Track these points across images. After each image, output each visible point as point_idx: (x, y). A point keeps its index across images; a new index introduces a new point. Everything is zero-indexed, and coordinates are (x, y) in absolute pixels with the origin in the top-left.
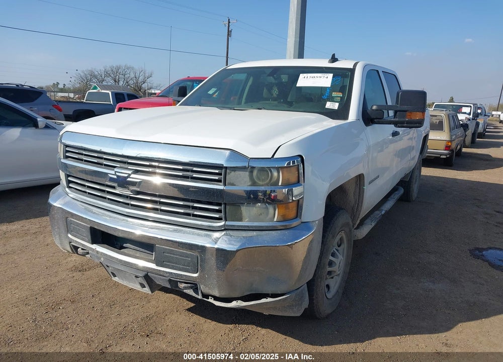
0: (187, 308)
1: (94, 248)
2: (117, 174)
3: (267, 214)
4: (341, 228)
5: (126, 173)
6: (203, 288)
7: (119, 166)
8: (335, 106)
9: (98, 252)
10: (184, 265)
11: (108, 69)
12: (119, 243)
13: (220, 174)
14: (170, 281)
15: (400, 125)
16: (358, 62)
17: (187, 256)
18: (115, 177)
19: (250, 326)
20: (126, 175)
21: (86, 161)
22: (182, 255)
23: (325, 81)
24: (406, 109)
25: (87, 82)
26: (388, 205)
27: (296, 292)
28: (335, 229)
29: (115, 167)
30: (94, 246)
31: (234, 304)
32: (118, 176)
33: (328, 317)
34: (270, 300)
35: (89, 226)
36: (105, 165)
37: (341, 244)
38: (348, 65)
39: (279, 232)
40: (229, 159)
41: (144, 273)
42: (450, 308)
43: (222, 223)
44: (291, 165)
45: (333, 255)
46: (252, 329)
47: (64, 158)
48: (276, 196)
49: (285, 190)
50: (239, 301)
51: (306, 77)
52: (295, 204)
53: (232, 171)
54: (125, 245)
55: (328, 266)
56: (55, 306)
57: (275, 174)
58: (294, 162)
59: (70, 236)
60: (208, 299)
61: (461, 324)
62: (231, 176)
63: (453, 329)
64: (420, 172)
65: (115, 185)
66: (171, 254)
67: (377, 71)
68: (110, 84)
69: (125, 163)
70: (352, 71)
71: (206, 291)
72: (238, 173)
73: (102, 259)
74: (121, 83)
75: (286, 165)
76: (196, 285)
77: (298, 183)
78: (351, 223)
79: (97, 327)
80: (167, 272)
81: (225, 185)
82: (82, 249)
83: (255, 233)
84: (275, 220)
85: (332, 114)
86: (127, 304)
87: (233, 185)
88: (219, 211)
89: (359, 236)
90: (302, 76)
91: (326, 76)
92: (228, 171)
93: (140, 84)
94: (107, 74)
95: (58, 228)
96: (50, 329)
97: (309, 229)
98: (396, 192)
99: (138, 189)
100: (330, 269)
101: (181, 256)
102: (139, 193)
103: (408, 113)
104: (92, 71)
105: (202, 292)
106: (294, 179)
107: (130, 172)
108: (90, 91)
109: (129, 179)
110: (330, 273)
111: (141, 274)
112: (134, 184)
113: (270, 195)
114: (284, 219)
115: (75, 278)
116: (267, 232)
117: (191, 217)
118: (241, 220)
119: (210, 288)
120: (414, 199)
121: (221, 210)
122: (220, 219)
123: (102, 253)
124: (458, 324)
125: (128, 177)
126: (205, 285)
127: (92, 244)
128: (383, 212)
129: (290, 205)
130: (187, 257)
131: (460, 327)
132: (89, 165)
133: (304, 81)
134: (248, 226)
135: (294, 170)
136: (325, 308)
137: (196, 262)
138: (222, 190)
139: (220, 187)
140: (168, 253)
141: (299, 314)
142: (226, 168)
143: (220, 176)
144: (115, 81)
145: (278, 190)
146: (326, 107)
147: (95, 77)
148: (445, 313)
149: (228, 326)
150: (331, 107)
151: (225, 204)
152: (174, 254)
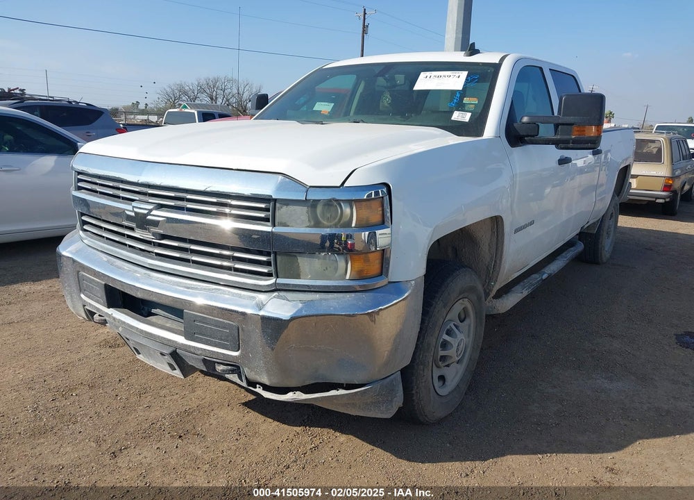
0: (243, 401)
1: (110, 313)
2: (135, 210)
3: (336, 269)
4: (460, 294)
5: (146, 209)
6: (246, 371)
7: (137, 199)
8: (466, 117)
9: (114, 319)
10: (221, 340)
11: (203, 82)
12: (146, 308)
13: (267, 210)
14: (205, 361)
15: (563, 146)
16: (507, 55)
17: (224, 326)
18: (133, 214)
19: (325, 430)
20: (146, 212)
21: (101, 193)
22: (217, 324)
23: (455, 81)
24: (572, 121)
25: (175, 100)
26: (554, 267)
27: (381, 382)
28: (449, 294)
29: (133, 200)
30: (111, 311)
31: (289, 397)
32: (136, 213)
33: (440, 422)
34: (342, 392)
35: (104, 283)
36: (123, 198)
37: (465, 318)
38: (493, 58)
39: (353, 295)
40: (280, 188)
41: (171, 350)
42: (628, 417)
43: (272, 281)
44: (373, 196)
45: (449, 333)
46: (326, 434)
47: (75, 190)
48: (353, 245)
49: (365, 235)
50: (298, 393)
51: (429, 77)
52: (378, 255)
53: (285, 204)
54: (154, 311)
55: (440, 349)
56: (66, 392)
57: (347, 210)
58: (377, 193)
59: (82, 296)
60: (256, 388)
61: (641, 441)
62: (282, 212)
63: (627, 449)
64: (617, 222)
65: (134, 225)
66: (204, 323)
67: (541, 69)
68: (204, 102)
69: (145, 194)
70: (496, 67)
71: (253, 376)
72: (292, 208)
73: (120, 329)
74: (219, 101)
75: (365, 198)
76: (238, 367)
77: (382, 224)
78: (480, 287)
79: (116, 421)
80: (198, 349)
81: (274, 225)
82: (99, 315)
83: (317, 296)
84: (348, 277)
85: (458, 129)
86: (163, 392)
87: (285, 225)
88: (268, 264)
89: (499, 308)
90: (423, 75)
91: (457, 75)
92: (278, 205)
93: (245, 103)
94: (202, 90)
95: (69, 286)
96: (52, 422)
97: (400, 292)
98: (572, 249)
99: (161, 232)
100: (442, 353)
101: (216, 326)
102: (164, 237)
103: (575, 128)
104: (181, 85)
105: (246, 378)
106: (376, 218)
107: (151, 207)
108: (170, 110)
109: (149, 217)
110: (443, 358)
111: (167, 351)
112: (156, 224)
113: (346, 242)
114: (360, 276)
115: (102, 356)
116: (336, 294)
117: (233, 272)
118: (298, 277)
119: (257, 373)
120: (604, 260)
121: (271, 262)
122: (269, 275)
123: (119, 321)
124: (636, 441)
125: (149, 214)
126: (249, 368)
127: (109, 308)
128: (545, 276)
129: (371, 256)
130: (224, 328)
131: (637, 446)
132: (104, 198)
133: (425, 82)
134: (308, 286)
135: (376, 204)
136: (433, 408)
137: (236, 334)
138: (269, 232)
139: (267, 228)
140: (200, 322)
141: (388, 416)
142: (275, 200)
143: (268, 213)
144: (212, 99)
145: (355, 235)
146: (452, 119)
147: (185, 93)
148: (620, 424)
149: (295, 428)
150: (460, 119)
151: (275, 253)
152: (207, 324)
